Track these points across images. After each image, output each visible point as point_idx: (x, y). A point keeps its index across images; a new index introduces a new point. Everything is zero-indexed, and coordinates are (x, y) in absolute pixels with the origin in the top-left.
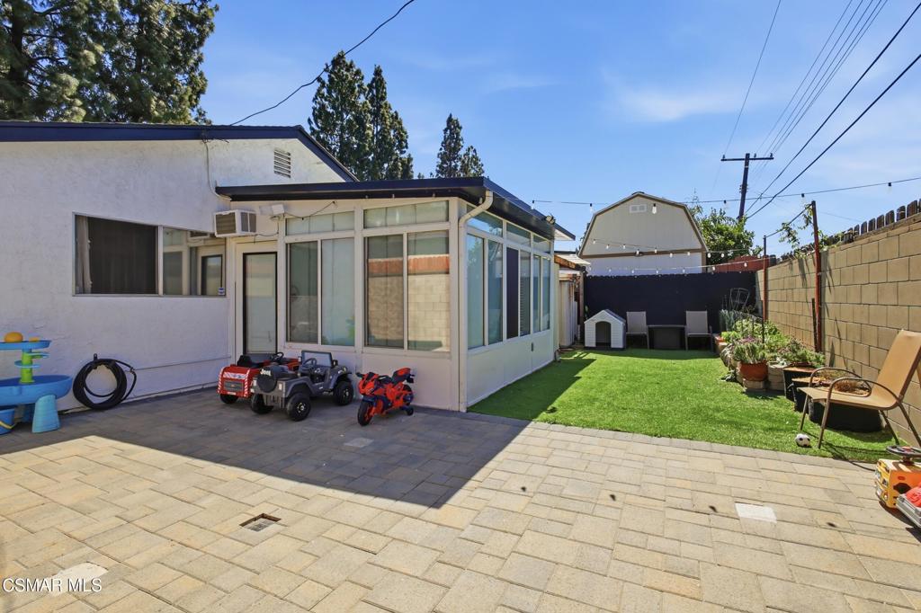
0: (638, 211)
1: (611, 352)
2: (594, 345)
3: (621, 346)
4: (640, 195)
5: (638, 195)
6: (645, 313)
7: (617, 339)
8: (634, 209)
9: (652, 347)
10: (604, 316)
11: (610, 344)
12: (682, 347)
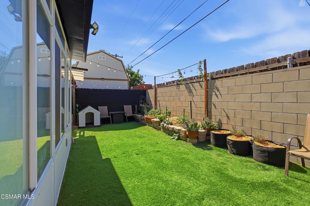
0: (102, 59)
1: (94, 128)
2: (84, 125)
3: (99, 124)
4: (103, 52)
5: (102, 52)
6: (107, 106)
7: (97, 121)
8: (100, 57)
9: (113, 123)
10: (89, 109)
11: (94, 124)
12: (125, 121)
